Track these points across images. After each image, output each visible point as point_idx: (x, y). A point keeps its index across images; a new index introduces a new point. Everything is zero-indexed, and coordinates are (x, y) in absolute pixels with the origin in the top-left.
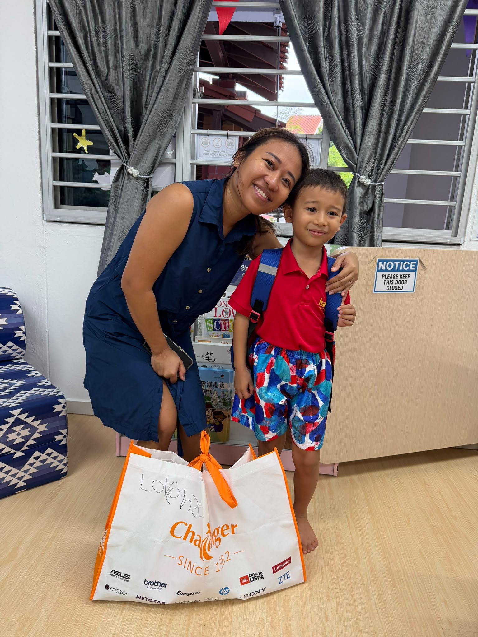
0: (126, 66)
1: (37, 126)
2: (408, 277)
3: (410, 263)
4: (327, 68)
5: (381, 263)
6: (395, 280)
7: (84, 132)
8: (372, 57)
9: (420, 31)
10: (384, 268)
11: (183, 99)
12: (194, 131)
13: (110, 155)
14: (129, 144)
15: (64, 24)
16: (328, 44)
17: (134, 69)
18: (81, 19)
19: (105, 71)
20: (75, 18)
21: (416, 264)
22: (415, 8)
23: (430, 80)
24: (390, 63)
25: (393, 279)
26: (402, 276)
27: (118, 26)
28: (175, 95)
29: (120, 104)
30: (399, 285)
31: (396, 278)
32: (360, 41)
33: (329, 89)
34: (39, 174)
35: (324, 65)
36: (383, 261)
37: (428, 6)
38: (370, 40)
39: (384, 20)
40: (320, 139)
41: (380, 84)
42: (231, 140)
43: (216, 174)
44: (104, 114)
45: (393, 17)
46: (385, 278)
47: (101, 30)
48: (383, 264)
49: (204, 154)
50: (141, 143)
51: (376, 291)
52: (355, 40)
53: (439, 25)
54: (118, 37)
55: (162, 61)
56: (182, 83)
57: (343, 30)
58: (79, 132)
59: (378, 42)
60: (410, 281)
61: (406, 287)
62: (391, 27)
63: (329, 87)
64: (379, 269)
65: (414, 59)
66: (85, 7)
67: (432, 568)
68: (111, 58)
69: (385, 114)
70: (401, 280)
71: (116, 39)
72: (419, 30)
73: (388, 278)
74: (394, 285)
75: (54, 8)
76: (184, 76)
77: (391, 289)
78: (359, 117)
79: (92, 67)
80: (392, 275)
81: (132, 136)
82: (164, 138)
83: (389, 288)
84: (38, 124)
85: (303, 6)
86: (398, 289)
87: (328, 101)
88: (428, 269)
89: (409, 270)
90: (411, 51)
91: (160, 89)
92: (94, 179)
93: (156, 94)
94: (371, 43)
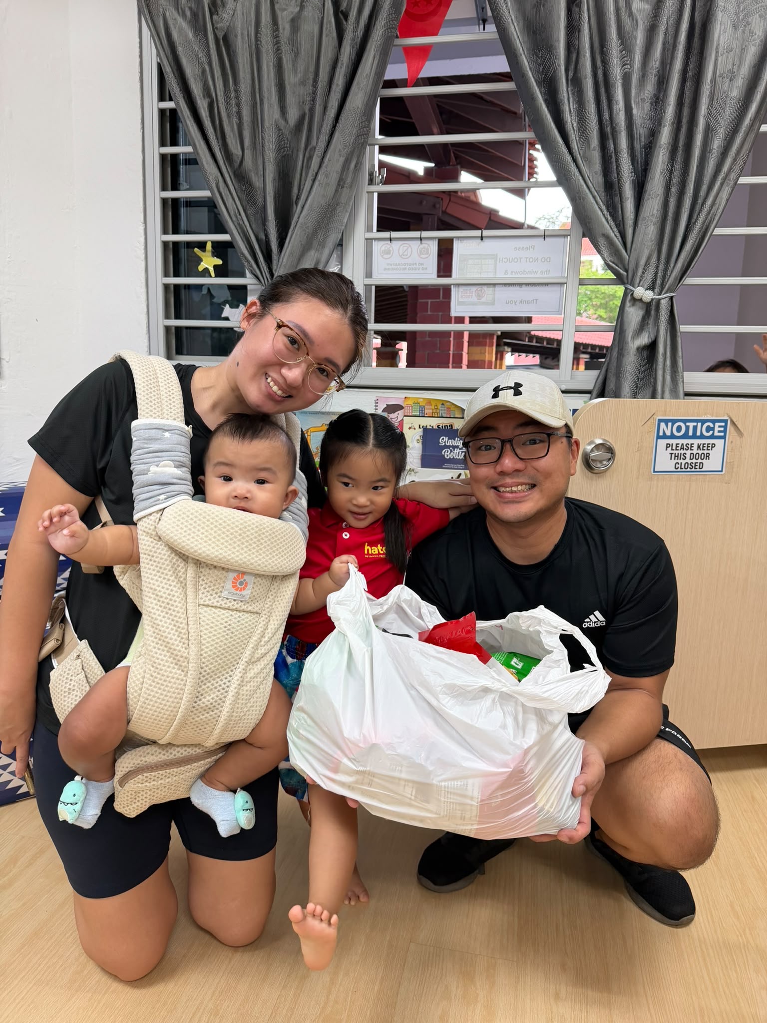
0: (267, 144)
1: (142, 240)
2: (712, 447)
3: (714, 425)
4: (575, 125)
5: (663, 425)
6: (688, 452)
7: (209, 246)
8: (648, 102)
9: (726, 54)
10: (668, 433)
11: (351, 187)
12: (369, 235)
13: (246, 277)
14: (273, 259)
15: (181, 90)
16: (575, 88)
17: (280, 148)
18: (205, 82)
19: (238, 154)
20: (195, 80)
21: (725, 427)
22: (715, 20)
23: (744, 129)
24: (677, 108)
25: (685, 451)
26: (701, 447)
27: (257, 87)
28: (339, 181)
29: (260, 201)
30: (696, 461)
31: (691, 450)
32: (626, 79)
33: (578, 155)
34: (145, 310)
35: (569, 120)
36: (666, 422)
37: (737, 14)
38: (643, 77)
39: (664, 44)
40: (567, 236)
41: (662, 143)
42: (426, 246)
43: (429, 313)
44: (237, 217)
45: (679, 36)
46: (672, 450)
47: (233, 95)
48: (667, 426)
49: (385, 269)
50: (289, 256)
51: (656, 470)
52: (618, 77)
53: (758, 41)
54: (256, 103)
55: (319, 131)
56: (350, 162)
57: (599, 64)
58: (202, 245)
59: (656, 78)
60: (716, 454)
61: (708, 465)
62: (676, 52)
63: (578, 153)
64: (661, 434)
65: (717, 99)
66: (210, 64)
67: (751, 934)
68: (247, 134)
69: (674, 190)
70: (700, 452)
71: (254, 107)
72: (724, 53)
73: (676, 450)
74: (688, 460)
75: (168, 70)
76: (352, 153)
77: (683, 467)
78: (629, 196)
79: (220, 149)
80: (683, 444)
81: (276, 247)
82: (323, 247)
83: (679, 466)
84: (143, 237)
85: (534, 33)
86: (695, 468)
87: (577, 173)
88: (745, 434)
89: (713, 437)
90: (711, 87)
91: (317, 174)
92: (223, 315)
93: (311, 182)
94: (644, 81)
